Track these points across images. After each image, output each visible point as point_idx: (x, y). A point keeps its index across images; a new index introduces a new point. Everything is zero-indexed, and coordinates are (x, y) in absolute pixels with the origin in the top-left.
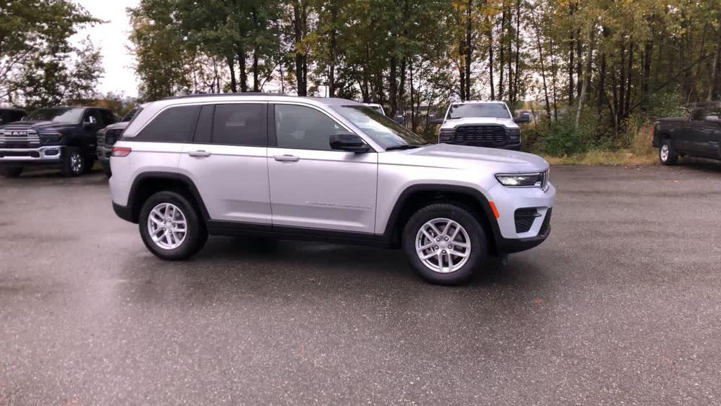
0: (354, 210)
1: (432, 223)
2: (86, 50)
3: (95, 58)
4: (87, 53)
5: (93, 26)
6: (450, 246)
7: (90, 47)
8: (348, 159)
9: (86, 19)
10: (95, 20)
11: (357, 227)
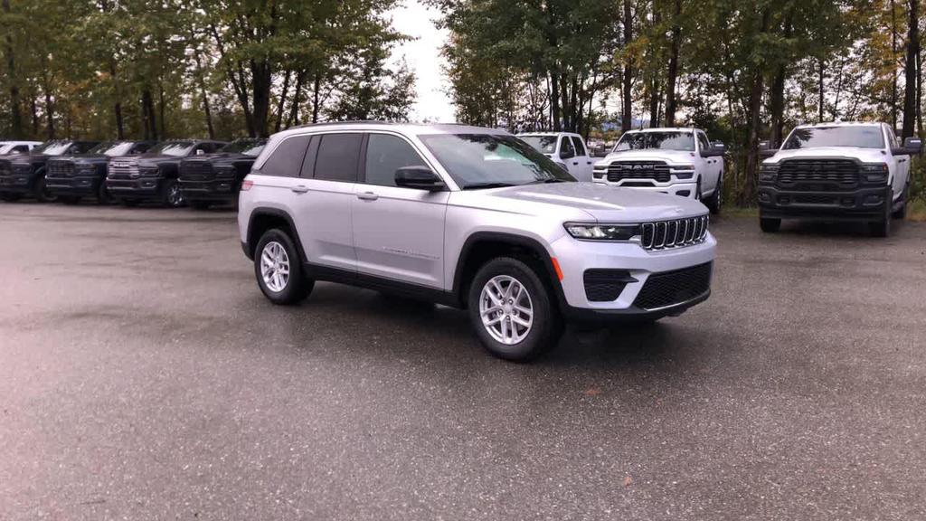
0: (421, 259)
1: (497, 281)
2: (400, 72)
3: (410, 80)
4: (401, 75)
5: (402, 44)
6: (515, 312)
7: (405, 69)
8: (424, 199)
9: (394, 37)
10: (405, 37)
11: (427, 281)
